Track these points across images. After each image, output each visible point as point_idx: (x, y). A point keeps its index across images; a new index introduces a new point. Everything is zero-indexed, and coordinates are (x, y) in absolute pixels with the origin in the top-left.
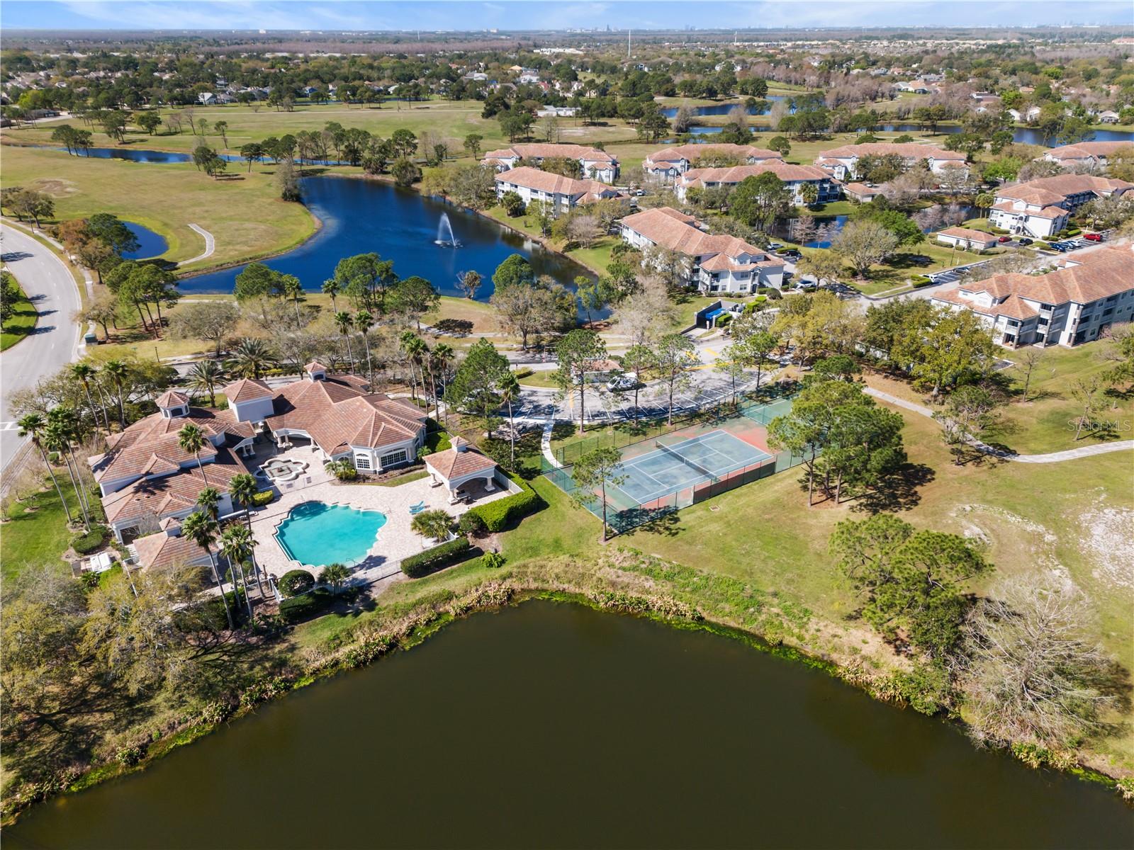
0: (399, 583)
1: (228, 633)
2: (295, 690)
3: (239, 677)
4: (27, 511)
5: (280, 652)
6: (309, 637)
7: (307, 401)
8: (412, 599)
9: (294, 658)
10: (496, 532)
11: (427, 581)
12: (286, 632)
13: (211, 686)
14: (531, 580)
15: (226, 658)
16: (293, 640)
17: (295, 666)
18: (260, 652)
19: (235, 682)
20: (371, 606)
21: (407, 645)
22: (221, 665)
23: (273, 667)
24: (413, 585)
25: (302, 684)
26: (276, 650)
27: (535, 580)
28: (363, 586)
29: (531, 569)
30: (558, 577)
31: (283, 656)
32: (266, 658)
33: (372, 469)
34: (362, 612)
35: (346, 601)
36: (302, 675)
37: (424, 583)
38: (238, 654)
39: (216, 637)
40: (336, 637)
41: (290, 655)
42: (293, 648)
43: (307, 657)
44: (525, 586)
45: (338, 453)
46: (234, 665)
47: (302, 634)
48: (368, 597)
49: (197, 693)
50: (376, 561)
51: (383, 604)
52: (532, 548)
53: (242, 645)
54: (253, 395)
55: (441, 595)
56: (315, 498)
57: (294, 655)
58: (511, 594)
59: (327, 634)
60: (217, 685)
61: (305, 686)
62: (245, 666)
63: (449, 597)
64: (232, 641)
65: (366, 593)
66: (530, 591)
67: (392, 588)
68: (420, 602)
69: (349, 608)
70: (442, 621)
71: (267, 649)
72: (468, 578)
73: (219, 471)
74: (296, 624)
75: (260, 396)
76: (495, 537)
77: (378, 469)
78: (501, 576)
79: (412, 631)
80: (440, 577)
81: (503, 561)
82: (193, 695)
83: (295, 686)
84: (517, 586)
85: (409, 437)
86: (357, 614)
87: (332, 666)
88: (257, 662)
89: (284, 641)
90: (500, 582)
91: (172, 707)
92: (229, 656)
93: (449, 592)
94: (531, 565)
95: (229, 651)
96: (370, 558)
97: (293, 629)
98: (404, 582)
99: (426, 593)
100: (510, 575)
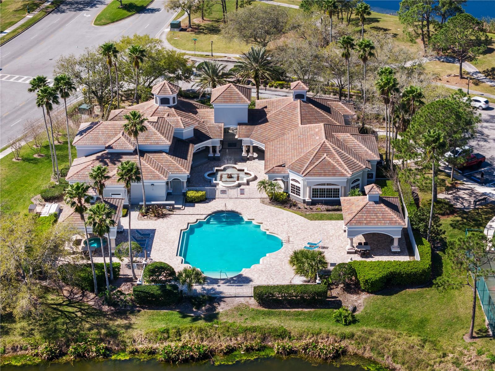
0: (247, 306)
1: (92, 296)
2: (111, 360)
3: (78, 332)
4: (36, 156)
5: (118, 326)
6: (147, 322)
7: (280, 117)
8: (249, 324)
9: (125, 335)
10: (368, 292)
11: (273, 314)
12: (132, 312)
13: (56, 331)
14: (368, 348)
15: (79, 314)
16: (133, 319)
17: (123, 341)
18: (105, 319)
19: (73, 335)
20: (212, 317)
21: (219, 360)
22: (72, 318)
23: (106, 335)
24: (258, 313)
25: (119, 357)
26: (117, 323)
27: (372, 349)
28: (215, 298)
29: (375, 338)
30: (395, 355)
31: (119, 329)
32: (105, 326)
33: (301, 197)
34: (201, 319)
35: (193, 305)
36: (124, 351)
37: (269, 314)
38: (89, 315)
39: (83, 295)
40: (167, 331)
41: (124, 331)
42: (129, 327)
43: (136, 337)
44: (360, 352)
45: (274, 172)
46: (81, 322)
47: (143, 318)
48: (214, 308)
49: (44, 331)
50: (242, 280)
51: (223, 319)
52: (392, 319)
53: (95, 309)
54: (231, 100)
55: (276, 330)
56: (238, 210)
57: (126, 332)
58: (340, 354)
59: (162, 326)
60: (60, 332)
61: (120, 360)
62: (88, 326)
63: (283, 334)
64: (91, 303)
65: (215, 304)
66: (362, 358)
67: (238, 309)
68: (254, 330)
69: (193, 312)
70: (263, 353)
71: (111, 319)
72: (311, 324)
73: (167, 161)
74: (144, 308)
75: (237, 102)
76: (364, 296)
77: (307, 199)
78: (342, 333)
79: (230, 351)
80: (286, 314)
81: (354, 321)
82: (40, 332)
83: (113, 357)
84: (352, 349)
85: (343, 175)
86: (195, 319)
87: (150, 353)
88: (97, 326)
89: (126, 318)
90: (338, 339)
91: (22, 334)
92: (82, 314)
93: (285, 331)
94: (377, 334)
95: (84, 310)
96: (240, 276)
97: (139, 311)
98: (251, 307)
99: (264, 323)
100: (352, 336)
